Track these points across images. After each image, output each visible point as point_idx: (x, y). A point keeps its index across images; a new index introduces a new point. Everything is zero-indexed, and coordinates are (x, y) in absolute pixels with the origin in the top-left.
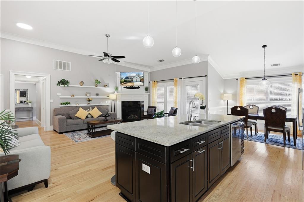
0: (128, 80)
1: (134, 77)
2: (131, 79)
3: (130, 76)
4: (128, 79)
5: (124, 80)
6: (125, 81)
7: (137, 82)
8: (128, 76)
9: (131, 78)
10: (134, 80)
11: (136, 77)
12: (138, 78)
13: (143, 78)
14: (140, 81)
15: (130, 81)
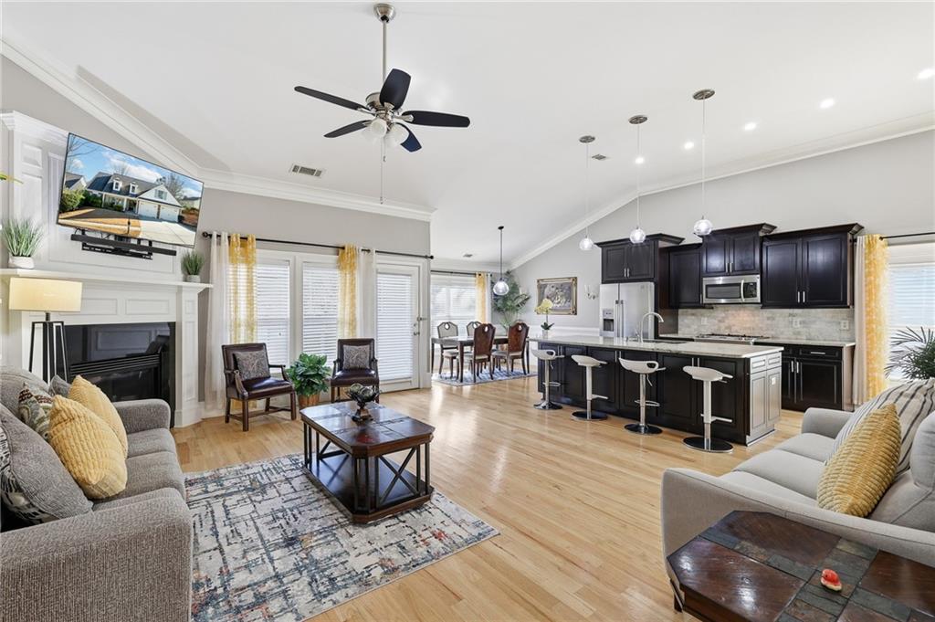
0: (107, 196)
1: (147, 187)
2: (126, 198)
3: (122, 177)
4: (111, 190)
5: (86, 194)
6: (88, 202)
7: (158, 218)
8: (111, 172)
9: (126, 192)
10: (144, 207)
11: (160, 194)
12: (170, 199)
13: (196, 205)
14: (181, 220)
15: (119, 209)
